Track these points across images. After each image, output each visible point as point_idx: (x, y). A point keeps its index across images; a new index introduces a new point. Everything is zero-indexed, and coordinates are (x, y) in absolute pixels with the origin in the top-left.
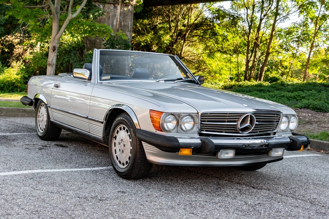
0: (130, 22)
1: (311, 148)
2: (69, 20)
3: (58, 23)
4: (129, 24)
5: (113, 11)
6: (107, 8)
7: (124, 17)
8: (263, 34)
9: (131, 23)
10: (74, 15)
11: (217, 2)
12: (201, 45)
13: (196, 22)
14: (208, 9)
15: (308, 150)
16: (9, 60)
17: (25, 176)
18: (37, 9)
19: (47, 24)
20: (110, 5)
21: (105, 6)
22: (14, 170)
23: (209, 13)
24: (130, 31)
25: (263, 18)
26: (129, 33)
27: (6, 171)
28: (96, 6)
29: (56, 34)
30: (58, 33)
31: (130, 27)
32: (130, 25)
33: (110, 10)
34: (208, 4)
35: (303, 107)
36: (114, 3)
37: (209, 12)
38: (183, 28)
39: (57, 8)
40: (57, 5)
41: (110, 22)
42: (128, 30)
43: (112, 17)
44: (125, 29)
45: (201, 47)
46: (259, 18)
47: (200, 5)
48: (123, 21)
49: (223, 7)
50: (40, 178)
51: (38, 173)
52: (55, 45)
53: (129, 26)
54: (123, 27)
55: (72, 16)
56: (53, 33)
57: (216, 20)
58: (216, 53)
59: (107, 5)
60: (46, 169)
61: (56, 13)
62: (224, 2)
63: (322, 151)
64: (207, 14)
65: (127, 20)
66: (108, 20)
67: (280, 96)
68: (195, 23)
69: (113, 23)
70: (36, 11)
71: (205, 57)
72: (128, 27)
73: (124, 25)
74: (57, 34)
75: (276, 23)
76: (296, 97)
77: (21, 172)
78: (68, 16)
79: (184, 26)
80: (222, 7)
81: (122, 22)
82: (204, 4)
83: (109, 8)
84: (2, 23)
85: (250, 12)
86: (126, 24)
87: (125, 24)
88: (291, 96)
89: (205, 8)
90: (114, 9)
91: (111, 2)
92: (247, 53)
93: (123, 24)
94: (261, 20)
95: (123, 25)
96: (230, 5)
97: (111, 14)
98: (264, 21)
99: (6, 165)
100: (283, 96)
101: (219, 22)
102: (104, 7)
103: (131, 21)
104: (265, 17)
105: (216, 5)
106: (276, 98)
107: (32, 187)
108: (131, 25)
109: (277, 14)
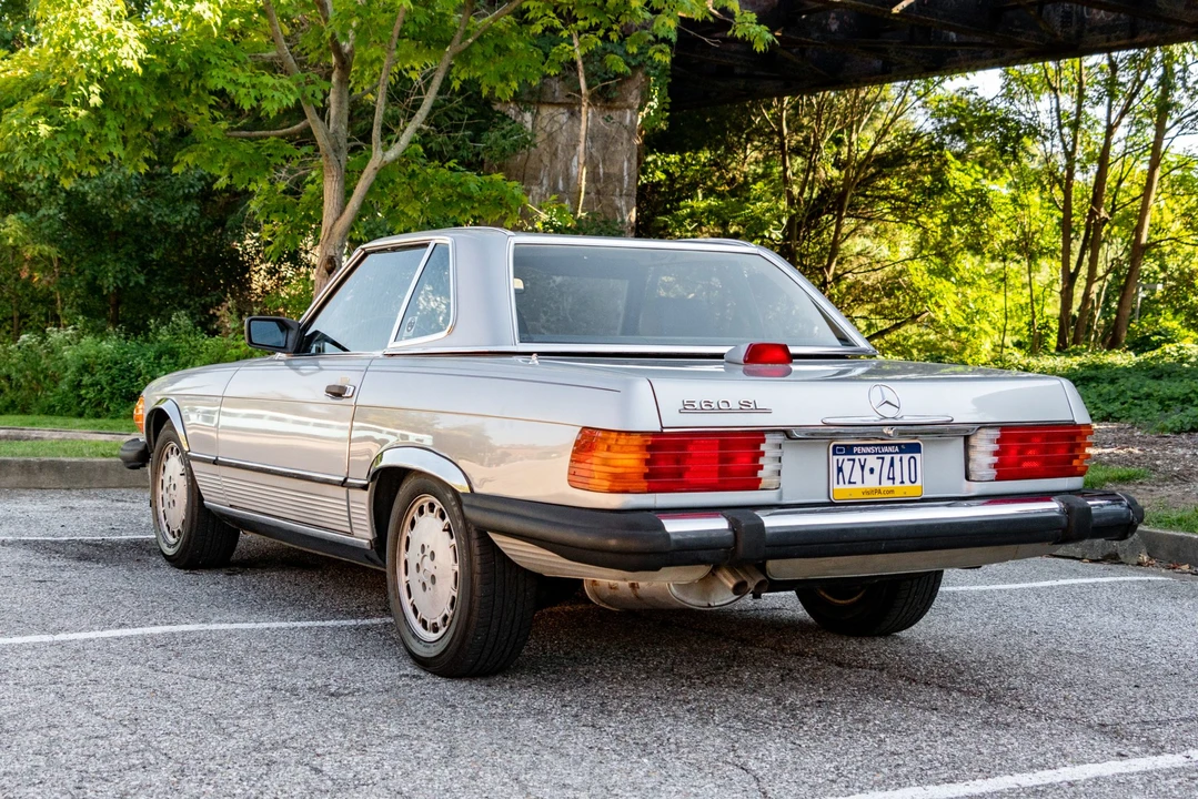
0: (626, 164)
1: (1151, 556)
2: (376, 168)
3: (342, 183)
4: (621, 170)
5: (566, 130)
6: (545, 122)
7: (606, 148)
8: (1120, 181)
9: (629, 168)
10: (392, 154)
11: (954, 77)
12: (903, 230)
13: (880, 149)
14: (919, 103)
15: (1140, 564)
16: (218, 313)
17: (144, 639)
18: (273, 139)
19: (309, 187)
20: (556, 108)
21: (538, 111)
22: (121, 626)
23: (926, 117)
24: (627, 195)
25: (1119, 123)
26: (623, 203)
27: (96, 627)
28: (505, 117)
29: (335, 216)
30: (342, 212)
31: (626, 183)
32: (625, 174)
33: (556, 127)
34: (918, 85)
35: (1188, 427)
36: (569, 100)
37: (926, 113)
38: (835, 173)
39: (336, 132)
40: (336, 122)
41: (559, 166)
42: (621, 191)
43: (563, 151)
44: (611, 187)
45: (906, 238)
46: (1104, 123)
47: (892, 90)
48: (604, 161)
49: (975, 91)
50: (187, 643)
51: (184, 633)
52: (333, 254)
53: (623, 177)
54: (604, 181)
55: (383, 155)
56: (325, 215)
57: (953, 139)
58: (959, 256)
59: (545, 111)
60: (220, 622)
61: (335, 151)
62: (980, 73)
63: (1185, 567)
64: (920, 120)
65: (617, 157)
66: (551, 161)
67: (1136, 395)
68: (877, 155)
69: (567, 170)
70: (268, 148)
71: (918, 274)
72: (621, 180)
73: (608, 176)
74: (338, 219)
75: (1166, 137)
76: (1192, 395)
77: (139, 631)
78: (371, 156)
79: (838, 165)
80: (968, 93)
81: (598, 165)
82: (906, 83)
83: (552, 118)
84: (192, 190)
85: (1067, 103)
86: (614, 170)
87: (611, 171)
88: (1176, 396)
89: (910, 98)
90: (570, 123)
91: (560, 101)
92: (1063, 251)
93: (601, 170)
94: (1110, 129)
95: (604, 173)
96: (1001, 81)
97: (562, 139)
98: (1120, 132)
99: (104, 614)
100: (1148, 396)
101: (961, 146)
102: (535, 117)
103: (629, 160)
104: (1126, 120)
105: (952, 85)
106: (1123, 404)
107: (151, 667)
108: (629, 174)
109: (1164, 108)
